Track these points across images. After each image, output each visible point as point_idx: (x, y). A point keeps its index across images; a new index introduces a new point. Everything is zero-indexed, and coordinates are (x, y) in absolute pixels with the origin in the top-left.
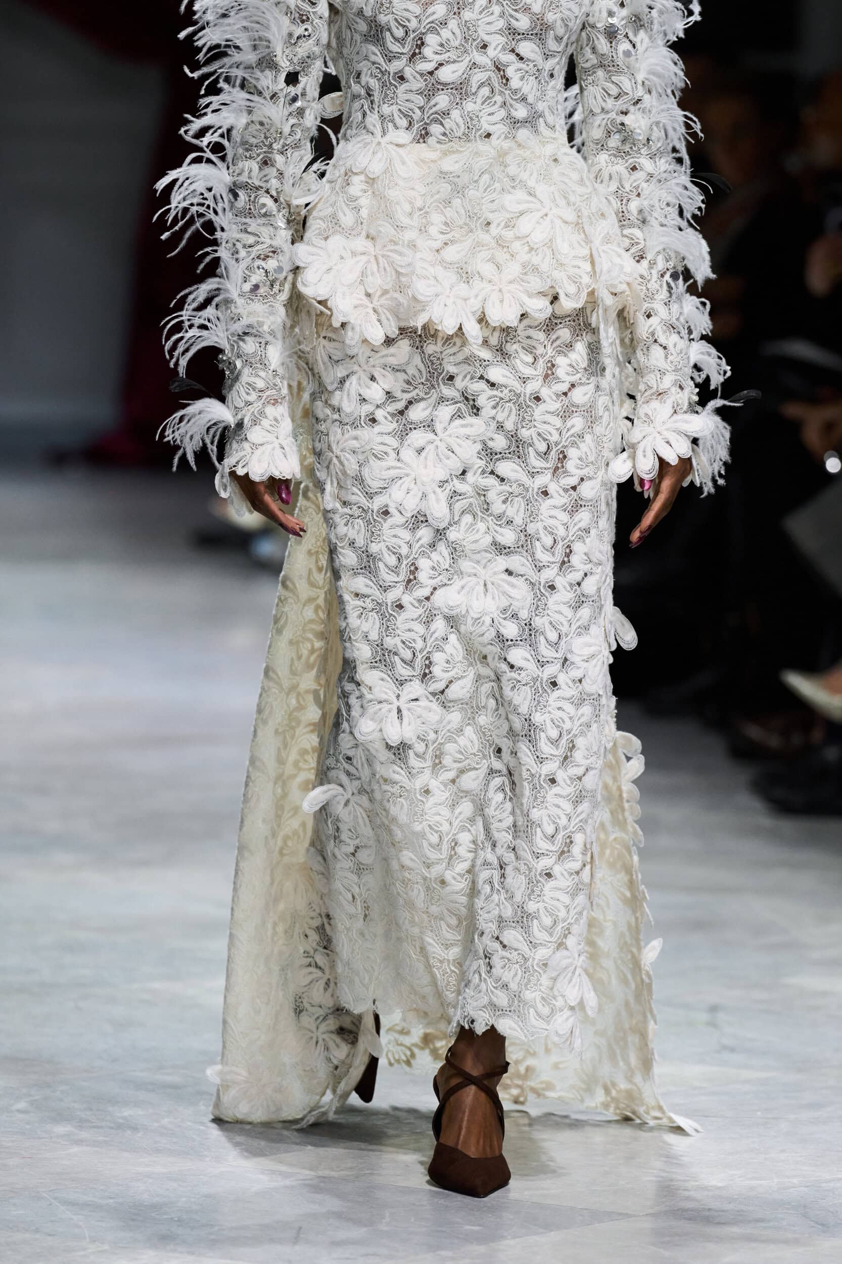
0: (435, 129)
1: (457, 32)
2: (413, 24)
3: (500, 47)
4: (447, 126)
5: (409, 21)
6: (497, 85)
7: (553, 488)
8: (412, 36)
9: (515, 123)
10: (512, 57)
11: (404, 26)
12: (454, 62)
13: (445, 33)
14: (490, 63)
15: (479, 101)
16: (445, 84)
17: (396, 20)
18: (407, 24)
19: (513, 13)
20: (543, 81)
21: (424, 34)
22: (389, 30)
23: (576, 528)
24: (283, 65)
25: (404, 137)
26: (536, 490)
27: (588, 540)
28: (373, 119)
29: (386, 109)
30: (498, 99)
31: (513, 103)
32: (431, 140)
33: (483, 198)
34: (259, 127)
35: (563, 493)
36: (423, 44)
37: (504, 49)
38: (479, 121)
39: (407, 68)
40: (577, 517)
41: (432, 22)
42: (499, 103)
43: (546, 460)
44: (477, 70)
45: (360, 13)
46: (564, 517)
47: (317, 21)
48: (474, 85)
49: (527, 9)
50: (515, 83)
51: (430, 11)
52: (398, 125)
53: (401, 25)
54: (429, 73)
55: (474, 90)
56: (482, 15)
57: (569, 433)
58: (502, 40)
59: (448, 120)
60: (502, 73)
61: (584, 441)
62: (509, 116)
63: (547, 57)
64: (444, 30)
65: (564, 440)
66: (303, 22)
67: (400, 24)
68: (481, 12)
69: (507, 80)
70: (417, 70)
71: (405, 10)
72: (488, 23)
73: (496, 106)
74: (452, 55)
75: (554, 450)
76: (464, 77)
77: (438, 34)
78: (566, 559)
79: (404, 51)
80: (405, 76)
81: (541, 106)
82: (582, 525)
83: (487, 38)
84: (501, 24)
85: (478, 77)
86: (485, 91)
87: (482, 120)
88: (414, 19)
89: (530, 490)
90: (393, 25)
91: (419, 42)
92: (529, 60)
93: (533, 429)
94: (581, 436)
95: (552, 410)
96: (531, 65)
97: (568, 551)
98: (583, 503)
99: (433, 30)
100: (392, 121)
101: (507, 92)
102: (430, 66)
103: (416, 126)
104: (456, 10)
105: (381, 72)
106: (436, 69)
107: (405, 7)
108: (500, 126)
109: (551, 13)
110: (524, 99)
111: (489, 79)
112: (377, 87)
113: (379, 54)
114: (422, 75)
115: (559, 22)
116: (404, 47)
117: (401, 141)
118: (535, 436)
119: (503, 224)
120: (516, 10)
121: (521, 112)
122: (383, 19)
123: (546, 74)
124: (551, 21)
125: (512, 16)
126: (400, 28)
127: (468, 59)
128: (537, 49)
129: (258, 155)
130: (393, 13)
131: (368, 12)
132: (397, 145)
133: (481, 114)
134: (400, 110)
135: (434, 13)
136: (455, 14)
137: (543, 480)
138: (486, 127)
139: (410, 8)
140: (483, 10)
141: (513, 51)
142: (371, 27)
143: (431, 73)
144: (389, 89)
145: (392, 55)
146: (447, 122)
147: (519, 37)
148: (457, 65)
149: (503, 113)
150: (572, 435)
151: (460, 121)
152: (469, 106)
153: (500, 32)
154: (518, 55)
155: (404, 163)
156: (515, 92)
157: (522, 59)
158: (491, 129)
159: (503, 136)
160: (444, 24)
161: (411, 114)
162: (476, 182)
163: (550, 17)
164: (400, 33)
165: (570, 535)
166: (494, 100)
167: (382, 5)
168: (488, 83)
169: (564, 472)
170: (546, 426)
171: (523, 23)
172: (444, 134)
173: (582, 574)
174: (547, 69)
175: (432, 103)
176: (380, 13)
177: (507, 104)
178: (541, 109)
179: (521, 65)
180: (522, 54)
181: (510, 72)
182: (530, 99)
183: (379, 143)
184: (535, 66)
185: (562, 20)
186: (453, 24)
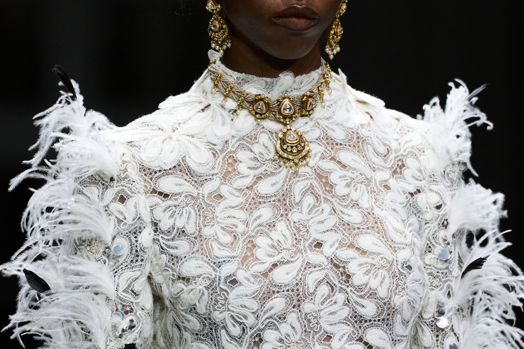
1: (298, 325)
2: (251, 321)
3: (346, 337)
5: (246, 318)
8: (249, 334)
10: (359, 346)
11: (241, 324)
13: (285, 328)
17: (232, 317)
18: (244, 321)
19: (359, 300)
21: (262, 330)
22: (225, 328)
36: (261, 340)
37: (350, 338)
41: (271, 317)
49: (373, 294)
51: (268, 305)
53: (238, 322)
56: (325, 305)
58: (348, 329)
63: (394, 342)
67: (236, 321)
68: (323, 302)
71: (242, 306)
77: (277, 329)
84: (346, 312)
88: (251, 315)
90: (229, 322)
91: (257, 339)
99: (272, 326)
107: (242, 303)
109: (397, 297)
120: (361, 297)
122: (217, 316)
124: (397, 304)
125: (357, 303)
126: (237, 325)
128: (385, 335)
130: (229, 310)
131: (201, 309)
135: (272, 308)
136: (294, 307)
139: (247, 304)
140: (326, 299)
141: (360, 339)
142: (205, 325)
147: (366, 324)
153: (346, 321)
154: (365, 343)
157: (370, 347)
160: (282, 318)
167: (217, 301)
171: (370, 309)
176: (215, 310)
180: (371, 342)
185: (409, 303)
186: (292, 317)
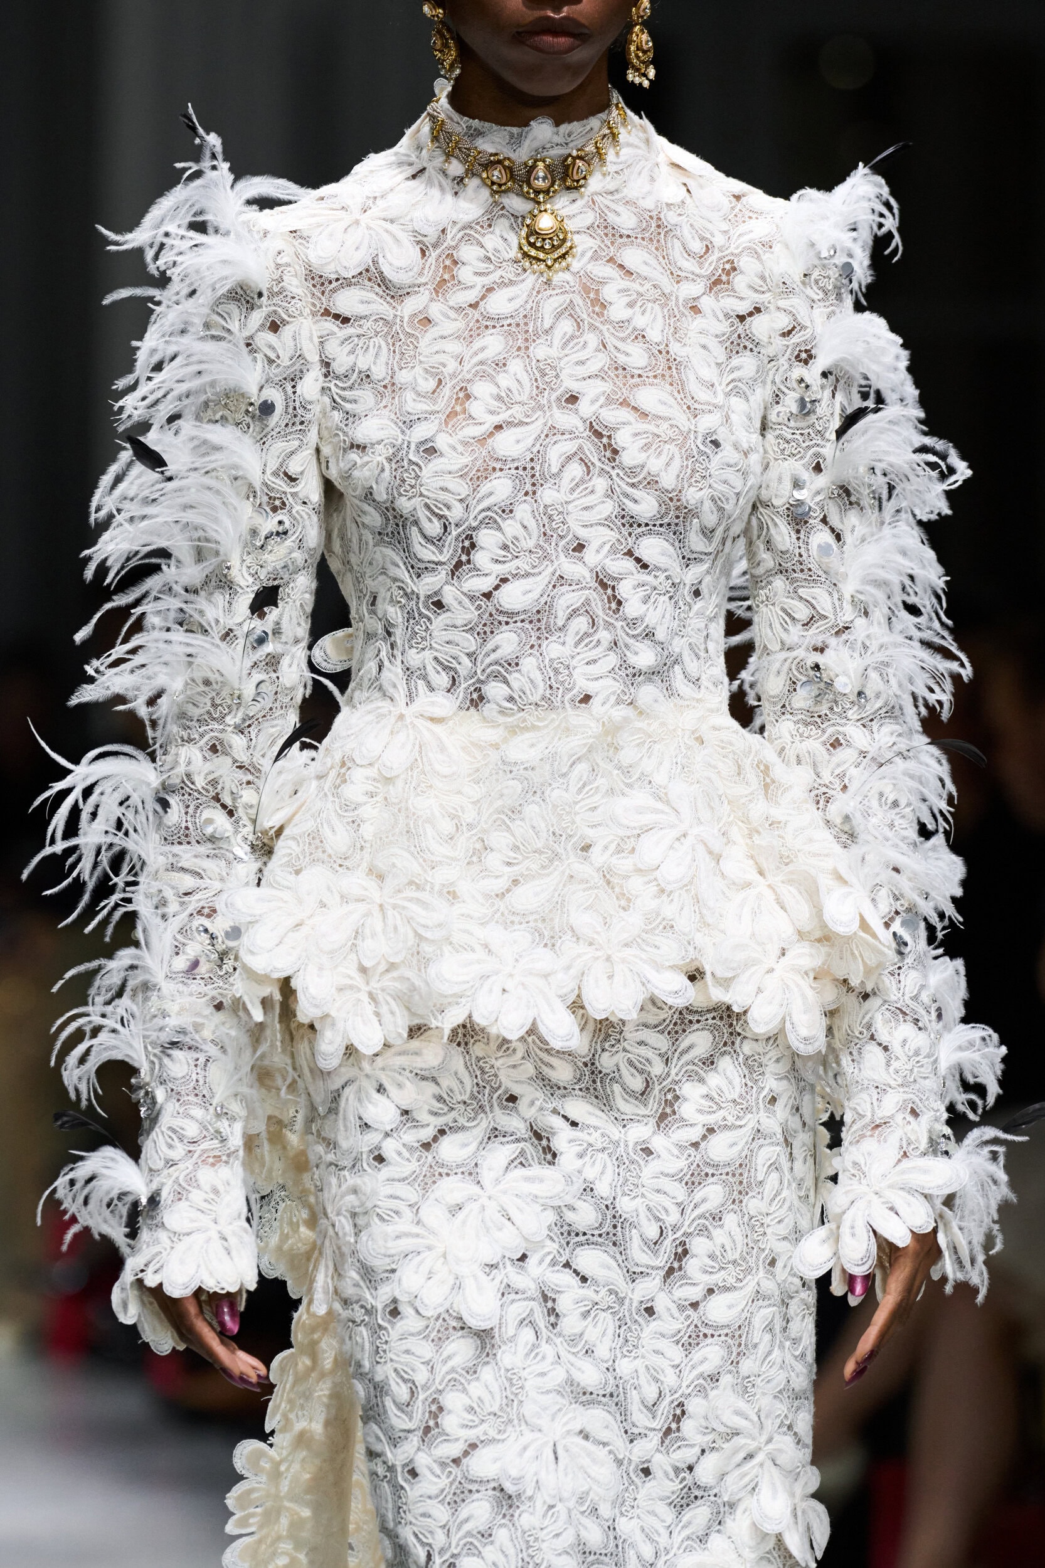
0: (495, 690)
1: (532, 524)
2: (456, 513)
3: (607, 547)
4: (515, 685)
5: (449, 508)
6: (600, 613)
7: (662, 1303)
8: (454, 533)
9: (636, 675)
10: (630, 564)
11: (440, 517)
12: (527, 575)
13: (511, 527)
14: (587, 575)
15: (570, 639)
16: (511, 614)
17: (427, 506)
18: (446, 512)
19: (629, 490)
20: (681, 603)
21: (474, 529)
22: (416, 523)
23: (695, 1373)
24: (243, 583)
25: (444, 704)
26: (635, 1304)
27: (712, 1394)
28: (393, 674)
29: (414, 658)
30: (604, 636)
31: (631, 641)
32: (488, 709)
33: (576, 803)
34: (202, 688)
35: (676, 1313)
36: (473, 546)
37: (613, 551)
38: (570, 675)
39: (447, 588)
40: (697, 1355)
41: (489, 509)
42: (605, 644)
43: (655, 1253)
44: (566, 588)
45: (369, 495)
46: (676, 1353)
47: (298, 507)
48: (560, 614)
49: (652, 483)
50: (633, 607)
51: (485, 489)
52: (434, 685)
53: (437, 515)
54: (484, 595)
55: (560, 623)
56: (575, 495)
57: (697, 1212)
58: (611, 535)
59: (516, 675)
60: (609, 591)
61: (721, 1226)
62: (624, 664)
63: (688, 561)
64: (509, 522)
65: (687, 1223)
66: (275, 509)
67: (434, 513)
68: (573, 490)
69: (619, 603)
70: (465, 590)
71: (442, 489)
72: (586, 508)
73: (600, 649)
74: (523, 564)
75: (670, 1238)
76: (543, 601)
77: (499, 529)
78: (674, 1426)
79: (442, 559)
80: (444, 601)
81: (678, 645)
82: (707, 1368)
83: (583, 533)
84: (609, 508)
85: (568, 599)
86: (581, 623)
87: (576, 673)
88: (457, 504)
89: (627, 1302)
90: (422, 514)
91: (467, 543)
92: (658, 569)
93: (639, 1200)
94: (717, 1217)
95: (672, 1171)
96: (662, 577)
97: (678, 1412)
98: (709, 1332)
99: (489, 522)
100: (424, 677)
101: (619, 624)
102: (485, 584)
103: (463, 686)
104: (528, 487)
105: (406, 594)
106: (497, 588)
107: (442, 484)
108: (609, 682)
109: (692, 489)
110: (649, 635)
111: (587, 602)
112: (400, 620)
113: (401, 565)
114: (472, 598)
115: (708, 505)
116: (441, 552)
117: (438, 712)
118: (643, 1211)
119: (613, 847)
120: (633, 485)
121: (645, 657)
122: (405, 505)
123: (686, 591)
124: (692, 502)
125: (627, 496)
126: (435, 520)
127: (550, 569)
128: (671, 549)
129: (202, 736)
130: (421, 495)
131: (381, 495)
132: (432, 719)
133: (574, 663)
134: (436, 658)
135: (491, 494)
136: (526, 494)
137: (649, 1287)
138: (583, 685)
139: (451, 486)
140: (577, 485)
141: (630, 553)
142: (387, 519)
143: (488, 596)
144: (418, 623)
145: (422, 566)
146: (513, 678)
147: (640, 530)
148: (531, 580)
149: (612, 660)
150: (702, 1216)
151: (537, 676)
152: (553, 649)
153: (607, 523)
154: (638, 560)
155: (443, 749)
156: (633, 623)
157: (645, 566)
158: (591, 688)
159: (613, 699)
160: (507, 511)
161: (455, 665)
162: (564, 775)
163: (692, 496)
164: (434, 528)
165: (684, 1385)
166: (596, 638)
167: (404, 481)
168: (584, 609)
169: (682, 1277)
170: (661, 1198)
171: (646, 506)
172: (511, 699)
173: (697, 1450)
174: (688, 582)
175: (490, 646)
176: (400, 495)
177: (620, 643)
178: (677, 650)
179: (644, 577)
180: (646, 559)
181: (624, 589)
182: (660, 635)
183: (401, 717)
184: (667, 578)
185: (713, 499)
186: (523, 511)
